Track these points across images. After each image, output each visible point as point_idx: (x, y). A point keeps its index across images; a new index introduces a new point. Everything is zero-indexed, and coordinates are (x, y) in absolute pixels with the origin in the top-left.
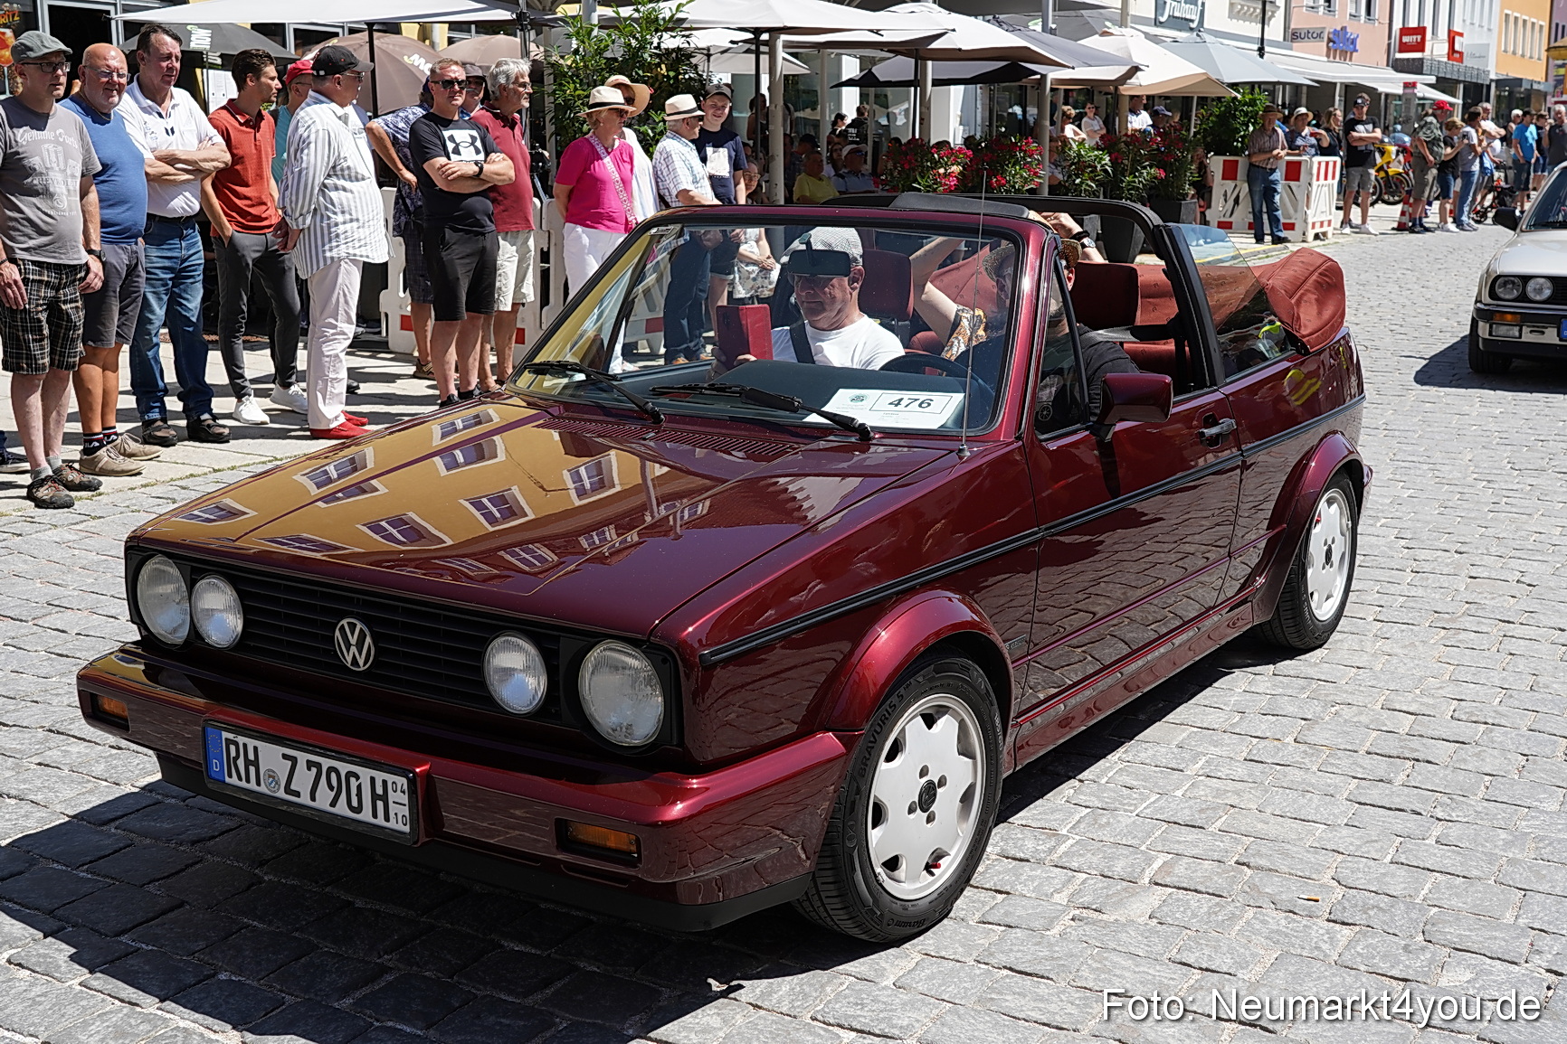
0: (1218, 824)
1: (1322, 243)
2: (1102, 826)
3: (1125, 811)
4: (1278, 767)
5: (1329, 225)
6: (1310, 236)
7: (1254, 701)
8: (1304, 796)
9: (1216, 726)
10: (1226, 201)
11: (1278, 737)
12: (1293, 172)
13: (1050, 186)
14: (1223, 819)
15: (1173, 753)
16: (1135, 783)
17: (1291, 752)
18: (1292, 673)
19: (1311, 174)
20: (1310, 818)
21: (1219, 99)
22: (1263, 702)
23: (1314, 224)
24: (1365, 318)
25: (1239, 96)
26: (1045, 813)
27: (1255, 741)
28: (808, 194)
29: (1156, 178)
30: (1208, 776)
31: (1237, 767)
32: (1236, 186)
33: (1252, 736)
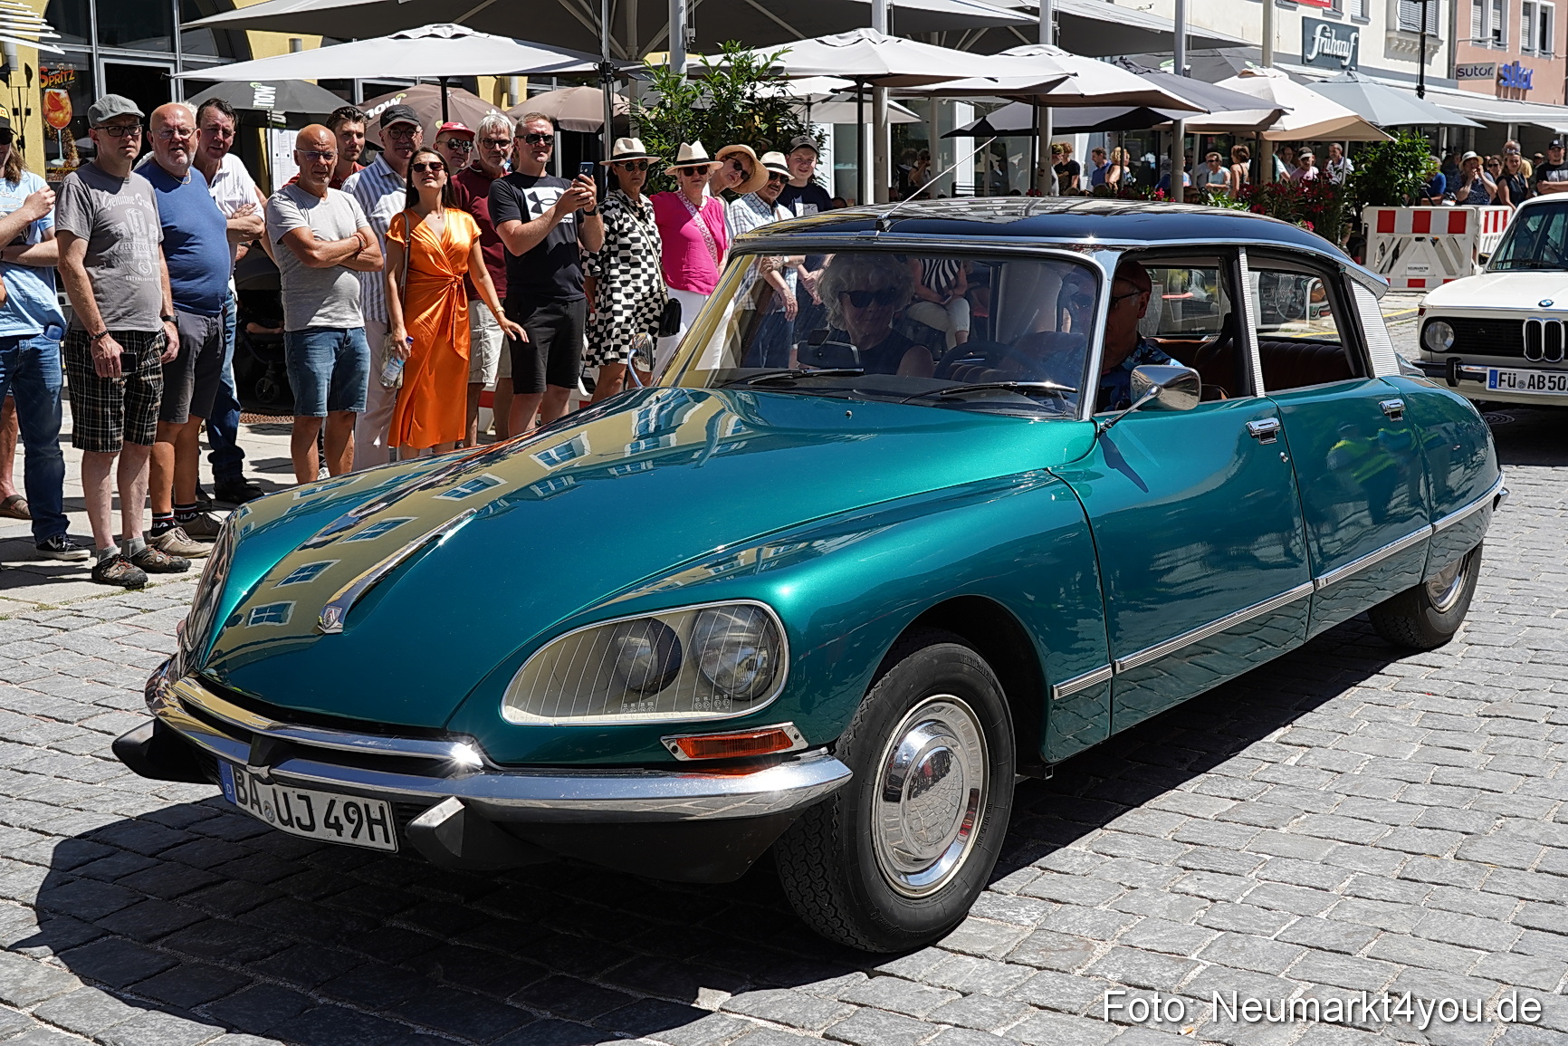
0: (1367, 950)
2: (1235, 951)
3: (1263, 934)
4: (1436, 887)
7: (1409, 813)
8: (1463, 919)
9: (1366, 841)
10: (1383, 255)
11: (1436, 853)
12: (1458, 224)
14: (1373, 944)
15: (1317, 870)
16: (1274, 904)
17: (1450, 869)
18: (1452, 781)
19: (1478, 226)
20: (1470, 944)
21: (1376, 144)
22: (1419, 814)
25: (1396, 141)
26: (1173, 936)
27: (1409, 857)
30: (1356, 896)
31: (1388, 886)
32: (1394, 239)
33: (1406, 852)
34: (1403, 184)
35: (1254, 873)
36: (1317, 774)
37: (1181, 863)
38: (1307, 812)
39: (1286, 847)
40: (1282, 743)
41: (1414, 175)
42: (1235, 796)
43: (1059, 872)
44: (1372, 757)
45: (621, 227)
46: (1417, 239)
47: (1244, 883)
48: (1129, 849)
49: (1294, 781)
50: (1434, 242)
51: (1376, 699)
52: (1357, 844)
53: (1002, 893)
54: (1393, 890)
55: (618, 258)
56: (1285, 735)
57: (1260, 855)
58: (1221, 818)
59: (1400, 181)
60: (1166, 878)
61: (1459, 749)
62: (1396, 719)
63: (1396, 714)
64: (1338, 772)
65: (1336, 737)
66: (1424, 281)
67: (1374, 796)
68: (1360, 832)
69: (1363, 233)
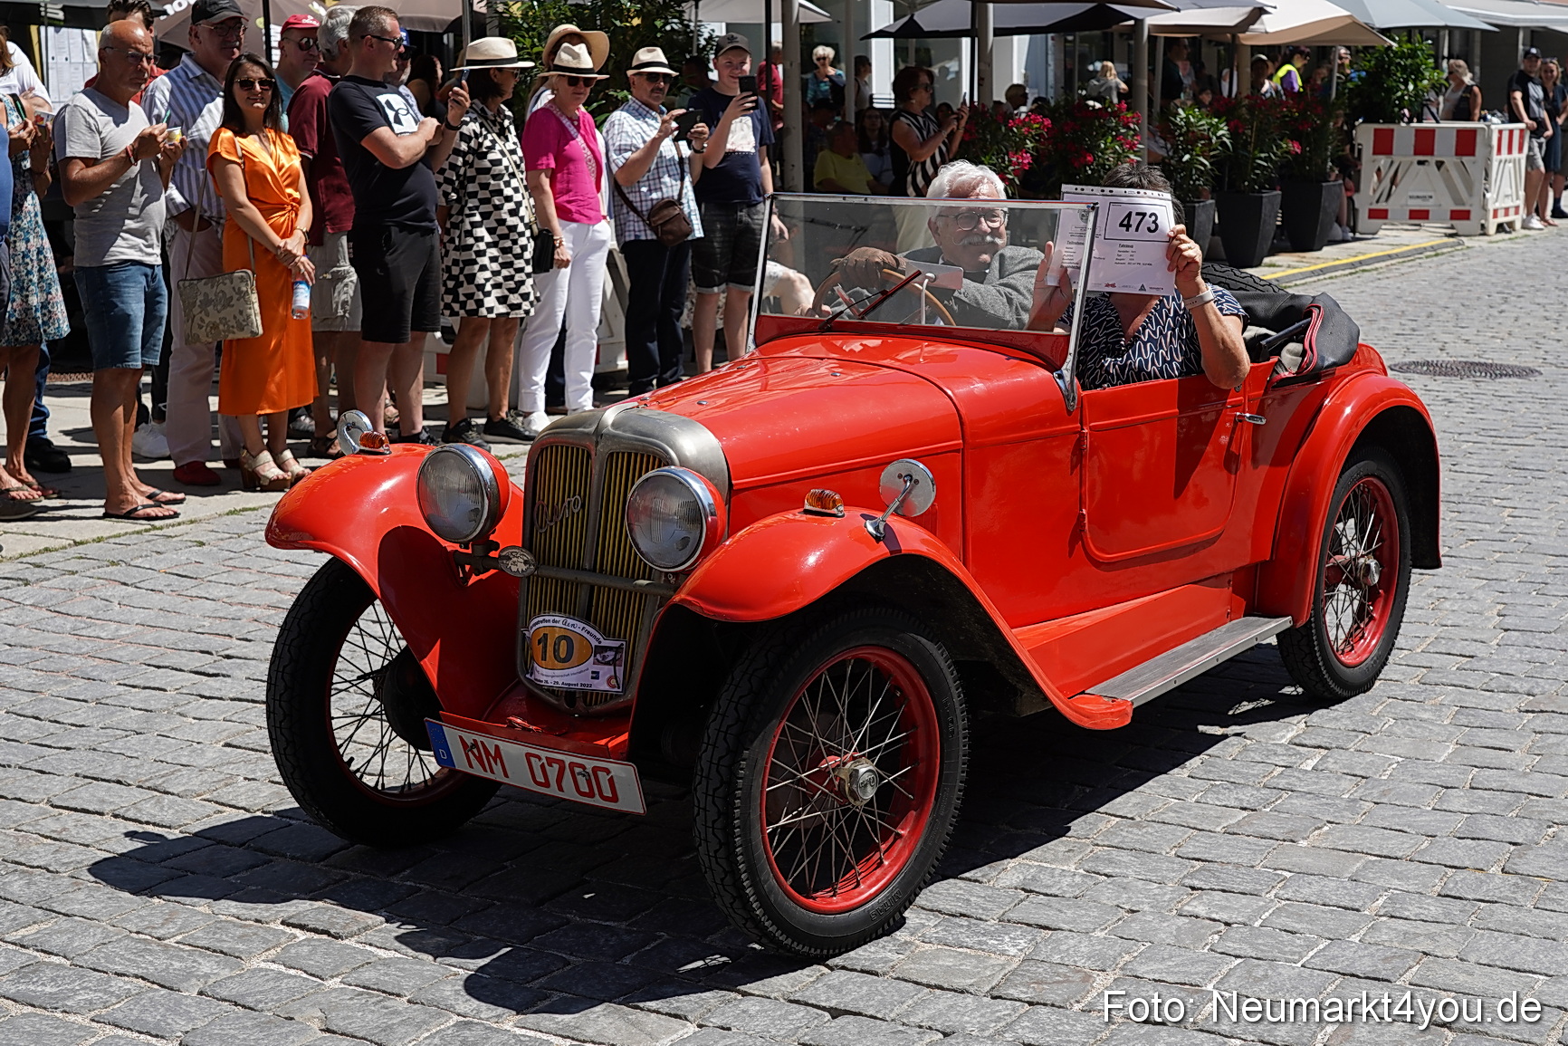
0: (1408, 976)
1: (1507, 236)
2: (1256, 981)
3: (1288, 961)
4: (1482, 904)
6: (1492, 228)
7: (1447, 821)
8: (1516, 940)
9: (1399, 854)
10: (1380, 180)
11: (1481, 866)
12: (1466, 144)
14: (1415, 970)
15: (1345, 888)
16: (1298, 926)
17: (1497, 884)
18: (1494, 786)
19: (1490, 147)
20: (1526, 967)
21: (1370, 49)
22: (1459, 823)
23: (1495, 211)
25: (1394, 45)
26: (1184, 965)
27: (1450, 872)
29: (1288, 152)
30: (1392, 917)
31: (1428, 904)
32: (1392, 163)
33: (1446, 866)
34: (1403, 96)
35: (1274, 892)
36: (1338, 779)
37: (1188, 882)
38: (1329, 822)
39: (1308, 862)
40: (1295, 744)
41: (1416, 86)
42: (1245, 805)
43: (1046, 895)
44: (1400, 759)
46: (1420, 163)
47: (1262, 903)
48: (1127, 867)
49: (1313, 788)
50: (1440, 164)
51: (1401, 693)
52: (1390, 858)
53: (981, 919)
54: (1434, 909)
56: (1299, 736)
57: (1279, 872)
58: (1230, 830)
59: (1399, 93)
60: (1171, 900)
61: (1499, 749)
62: (1425, 716)
63: (1426, 710)
64: (1363, 777)
65: (1357, 737)
66: (1427, 212)
67: (1405, 803)
68: (1394, 844)
69: (1356, 155)
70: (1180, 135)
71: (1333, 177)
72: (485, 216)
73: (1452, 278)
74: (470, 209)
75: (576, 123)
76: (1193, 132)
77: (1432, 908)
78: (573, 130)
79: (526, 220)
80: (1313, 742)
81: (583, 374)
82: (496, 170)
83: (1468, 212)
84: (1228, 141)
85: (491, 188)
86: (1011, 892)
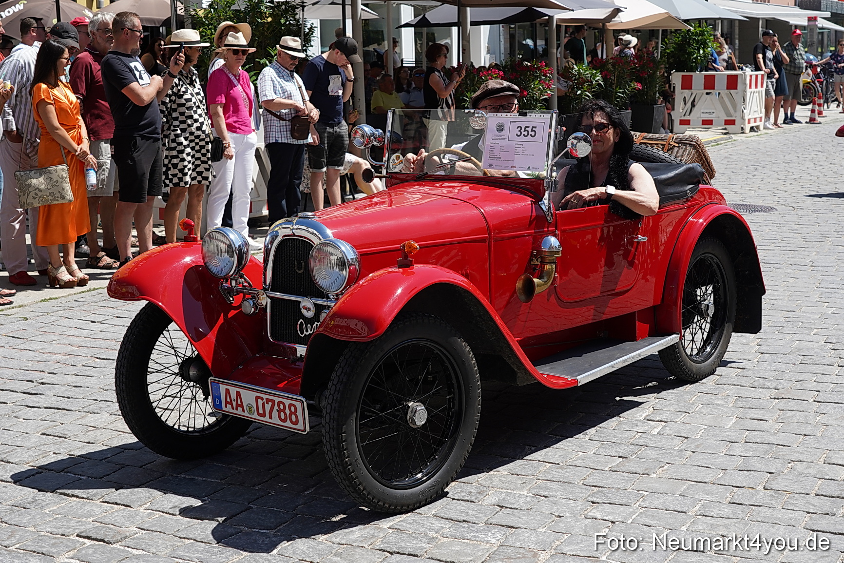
1: (756, 134)
2: (631, 554)
4: (754, 507)
5: (761, 121)
6: (747, 130)
7: (732, 461)
8: (771, 527)
9: (707, 480)
10: (685, 104)
11: (752, 486)
12: (732, 83)
13: (558, 97)
15: (677, 500)
16: (652, 523)
17: (761, 496)
18: (758, 441)
19: (746, 84)
22: (739, 462)
23: (749, 120)
24: (791, 187)
25: (692, 29)
26: (589, 546)
27: (735, 489)
28: (382, 105)
29: (635, 89)
30: (704, 516)
31: (724, 508)
32: (692, 93)
33: (733, 486)
34: (697, 57)
35: (638, 504)
36: (672, 439)
37: (590, 499)
38: (667, 463)
39: (657, 486)
40: (648, 420)
41: (704, 51)
42: (621, 455)
43: (511, 508)
44: (706, 427)
45: (179, 90)
46: (707, 94)
47: (631, 510)
48: (556, 492)
49: (658, 444)
50: (718, 95)
52: (702, 482)
53: (475, 523)
54: (727, 511)
55: (177, 113)
56: (649, 415)
57: (641, 492)
58: (613, 469)
59: (695, 55)
60: (581, 509)
61: (761, 420)
62: (719, 402)
63: (719, 399)
64: (686, 438)
65: (681, 414)
66: (712, 121)
67: (709, 452)
68: (704, 475)
69: (672, 90)
70: (575, 80)
71: (660, 102)
72: (183, 130)
73: (726, 158)
74: (174, 127)
75: (237, 78)
76: (582, 78)
77: (726, 510)
78: (235, 82)
79: (207, 132)
80: (658, 419)
81: (243, 219)
82: (189, 104)
83: (734, 121)
84: (602, 83)
85: (186, 115)
86: (492, 507)
